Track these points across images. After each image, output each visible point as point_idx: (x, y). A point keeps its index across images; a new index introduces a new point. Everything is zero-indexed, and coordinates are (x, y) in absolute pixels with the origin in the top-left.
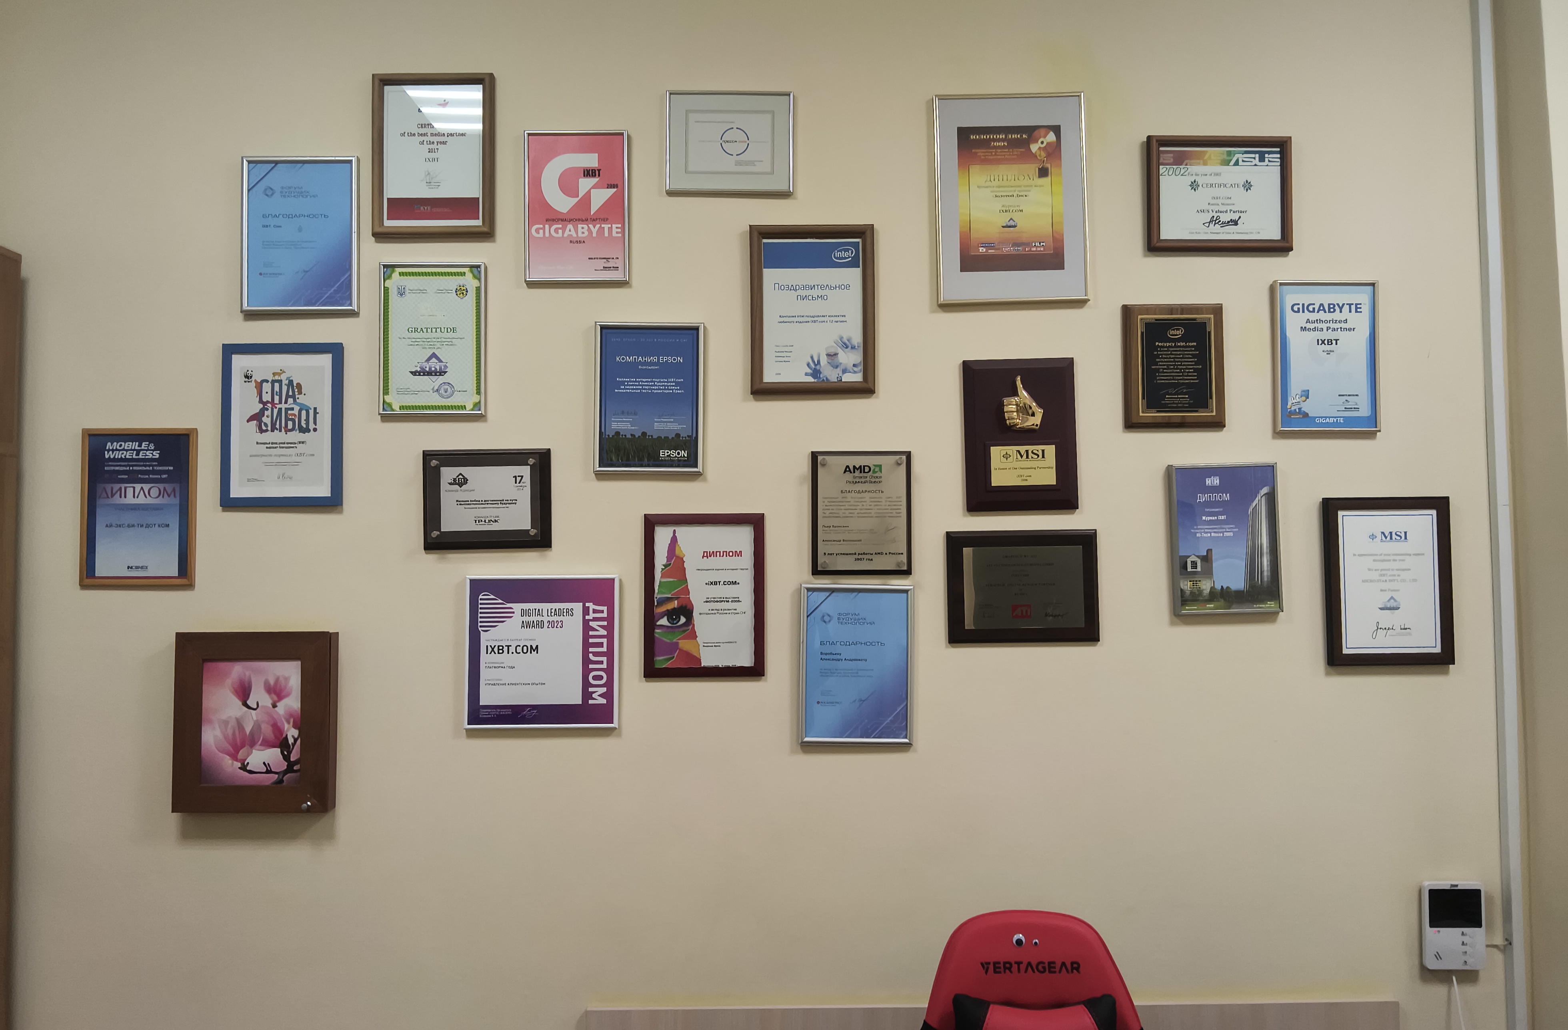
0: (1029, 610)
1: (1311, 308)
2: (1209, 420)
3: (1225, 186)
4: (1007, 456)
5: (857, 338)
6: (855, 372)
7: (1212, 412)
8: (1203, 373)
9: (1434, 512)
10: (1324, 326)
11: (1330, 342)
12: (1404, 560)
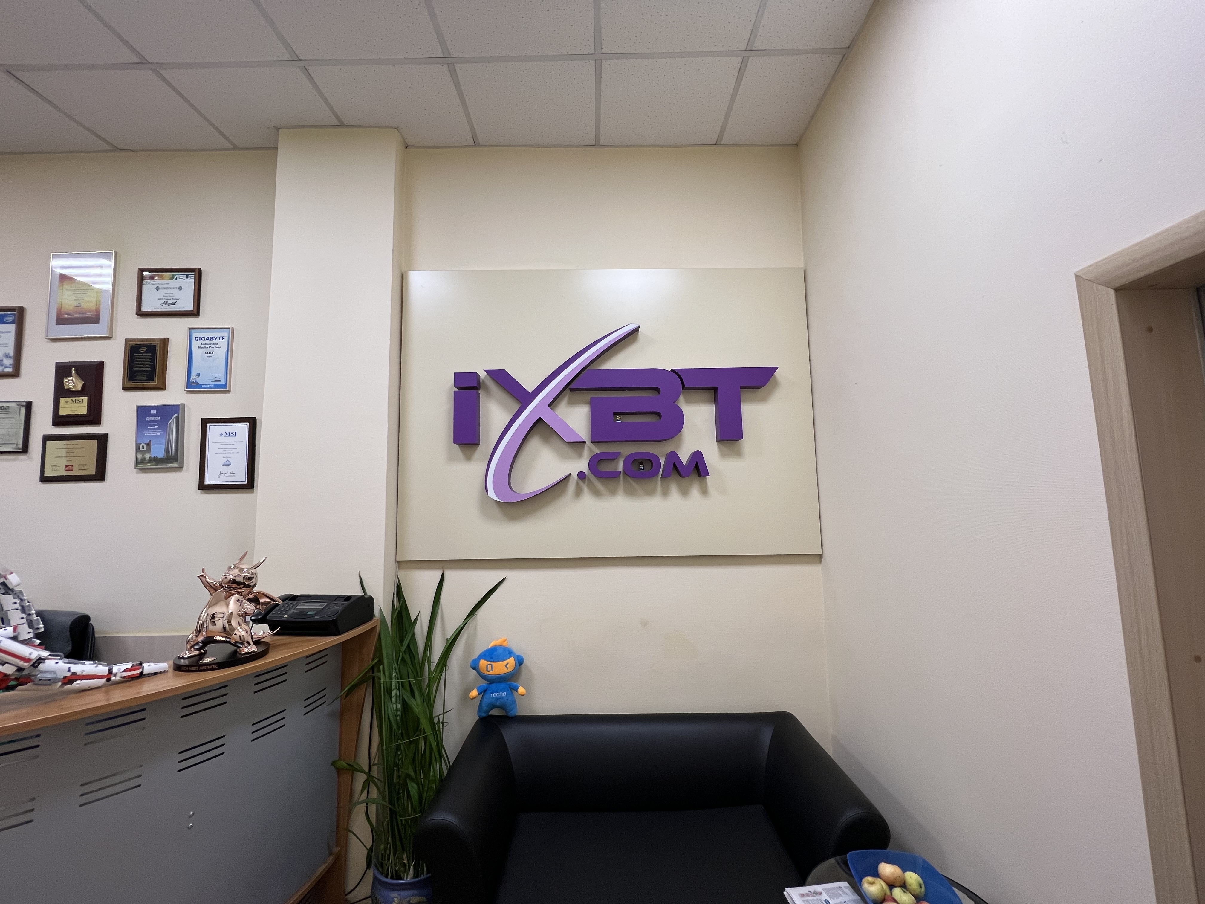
0: (72, 468)
1: (203, 339)
2: (155, 386)
3: (171, 288)
4: (67, 402)
5: (12, 353)
6: (10, 368)
7: (155, 382)
8: (153, 367)
9: (248, 424)
10: (208, 346)
11: (210, 353)
12: (234, 444)
